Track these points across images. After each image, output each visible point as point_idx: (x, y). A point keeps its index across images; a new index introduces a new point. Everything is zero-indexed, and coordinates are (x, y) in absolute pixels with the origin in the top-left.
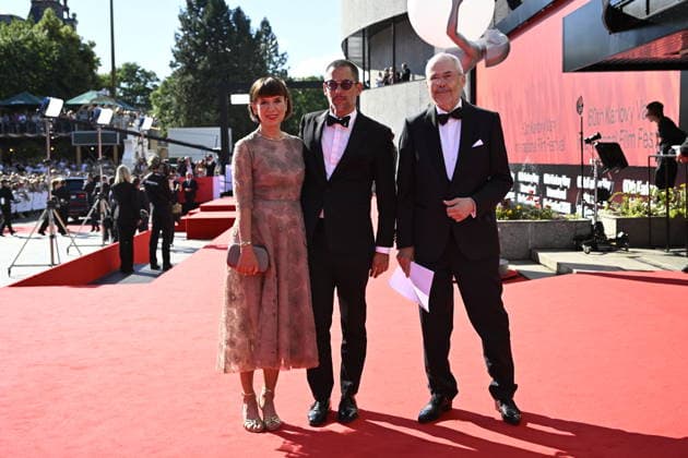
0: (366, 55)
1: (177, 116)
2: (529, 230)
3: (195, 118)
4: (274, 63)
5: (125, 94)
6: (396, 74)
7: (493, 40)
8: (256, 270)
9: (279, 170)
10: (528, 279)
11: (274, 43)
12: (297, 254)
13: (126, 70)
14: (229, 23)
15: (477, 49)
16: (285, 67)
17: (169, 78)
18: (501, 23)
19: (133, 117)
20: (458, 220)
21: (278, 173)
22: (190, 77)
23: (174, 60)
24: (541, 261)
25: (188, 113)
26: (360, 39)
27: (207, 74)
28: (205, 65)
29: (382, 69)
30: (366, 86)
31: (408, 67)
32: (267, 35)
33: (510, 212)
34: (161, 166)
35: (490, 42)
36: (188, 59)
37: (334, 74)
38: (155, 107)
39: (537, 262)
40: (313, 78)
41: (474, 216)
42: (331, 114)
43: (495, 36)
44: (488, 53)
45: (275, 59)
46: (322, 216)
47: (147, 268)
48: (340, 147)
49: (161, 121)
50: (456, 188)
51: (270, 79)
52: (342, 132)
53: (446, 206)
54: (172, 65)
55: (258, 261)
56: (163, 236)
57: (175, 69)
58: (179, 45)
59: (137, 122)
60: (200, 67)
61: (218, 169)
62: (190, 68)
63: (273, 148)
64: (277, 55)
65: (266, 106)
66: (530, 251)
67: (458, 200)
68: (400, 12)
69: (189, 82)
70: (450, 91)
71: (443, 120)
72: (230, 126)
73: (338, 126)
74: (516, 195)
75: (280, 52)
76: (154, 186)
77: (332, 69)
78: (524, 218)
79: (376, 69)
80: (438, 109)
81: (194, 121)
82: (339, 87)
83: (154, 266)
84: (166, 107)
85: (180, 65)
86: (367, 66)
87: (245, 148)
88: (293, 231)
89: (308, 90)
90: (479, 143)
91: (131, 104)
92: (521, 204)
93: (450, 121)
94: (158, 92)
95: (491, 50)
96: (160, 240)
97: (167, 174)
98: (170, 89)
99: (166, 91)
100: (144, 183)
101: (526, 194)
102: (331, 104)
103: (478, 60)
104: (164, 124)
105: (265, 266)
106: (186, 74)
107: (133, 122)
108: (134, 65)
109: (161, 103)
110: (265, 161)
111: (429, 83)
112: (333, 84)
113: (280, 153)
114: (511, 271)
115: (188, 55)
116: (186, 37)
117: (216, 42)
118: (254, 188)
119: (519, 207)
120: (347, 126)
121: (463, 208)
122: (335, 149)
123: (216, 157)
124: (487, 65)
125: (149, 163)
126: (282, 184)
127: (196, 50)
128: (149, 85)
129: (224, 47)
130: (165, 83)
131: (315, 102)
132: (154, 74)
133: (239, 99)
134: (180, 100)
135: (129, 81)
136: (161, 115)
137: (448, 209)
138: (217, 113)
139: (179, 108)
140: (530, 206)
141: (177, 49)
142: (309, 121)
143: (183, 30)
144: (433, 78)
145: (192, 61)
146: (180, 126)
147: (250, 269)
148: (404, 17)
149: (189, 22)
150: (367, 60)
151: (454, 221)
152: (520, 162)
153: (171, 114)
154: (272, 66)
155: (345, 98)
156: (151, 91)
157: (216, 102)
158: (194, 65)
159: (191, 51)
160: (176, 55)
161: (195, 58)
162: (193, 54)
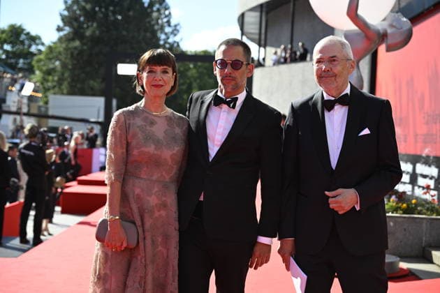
0: (263, 31)
1: (60, 82)
2: (424, 225)
3: (79, 86)
4: (166, 34)
5: (7, 57)
6: (293, 53)
7: (395, 24)
8: (125, 245)
9: (153, 147)
10: (420, 279)
11: (167, 12)
12: (166, 238)
13: (11, 31)
15: (378, 33)
16: (177, 39)
17: (54, 43)
18: (406, 6)
19: (14, 81)
20: (340, 213)
21: (151, 149)
22: (77, 43)
23: (61, 24)
24: (435, 260)
25: (73, 80)
26: (257, 14)
27: (95, 41)
28: (94, 32)
29: (279, 47)
30: (260, 64)
31: (306, 46)
32: (161, 4)
33: (405, 205)
34: (39, 136)
35: (391, 26)
36: (76, 24)
37: (224, 52)
38: (37, 72)
39: (430, 261)
40: (205, 52)
41: (358, 208)
42: (219, 94)
43: (398, 20)
44: (389, 37)
45: (168, 30)
46: (202, 198)
47: (16, 242)
48: (225, 129)
49: (43, 88)
50: (340, 178)
51: (160, 50)
52: (228, 113)
53: (328, 197)
54: (59, 29)
55: (126, 237)
56: (36, 208)
57: (62, 34)
58: (68, 9)
59: (17, 86)
60: (88, 33)
61: (99, 142)
62: (77, 34)
63: (152, 123)
64: (169, 26)
65: (153, 75)
66: (424, 248)
67: (340, 190)
69: (75, 48)
70: (336, 76)
71: (329, 106)
72: (115, 97)
73: (225, 107)
74: (413, 189)
75: (173, 22)
76: (29, 155)
77: (223, 47)
78: (419, 213)
79: (272, 46)
80: (325, 94)
81: (78, 89)
82: (229, 66)
83: (24, 240)
84: (49, 72)
85: (67, 29)
86: (263, 42)
87: (123, 119)
88: (163, 213)
89: (199, 64)
90: (366, 131)
91: (13, 68)
92: (417, 198)
93: (337, 107)
94: (42, 57)
95: (393, 34)
96: (32, 213)
97: (44, 144)
98: (55, 54)
99: (51, 56)
100: (20, 151)
101: (423, 188)
102: (220, 83)
103: (380, 44)
104: (46, 90)
105: (133, 244)
106: (73, 39)
107: (13, 86)
108: (20, 27)
109: (44, 68)
110: (140, 135)
111: (315, 67)
112: (223, 64)
113: (159, 130)
114: (402, 269)
115: (76, 19)
117: (107, 9)
118: (126, 163)
119: (414, 201)
120: (234, 107)
121: (346, 199)
122: (220, 130)
123: (97, 130)
124: (389, 49)
125: (26, 131)
126: (155, 162)
127: (85, 16)
128: (33, 49)
129: (114, 13)
130: (50, 48)
131: (206, 77)
132: (39, 38)
133: (126, 69)
134: (64, 66)
135: (12, 43)
136: (44, 80)
137: (330, 200)
138: (102, 82)
139: (63, 74)
140: (426, 201)
141: (66, 13)
142: (197, 99)
144: (319, 61)
145: (80, 25)
146: (63, 94)
147: (118, 244)
150: (263, 37)
151: (337, 212)
152: (419, 153)
153: (53, 81)
154: (163, 37)
155: (234, 79)
156: (35, 55)
157: (102, 71)
158: (82, 31)
159: (80, 16)
160: (64, 19)
161: (83, 23)
162: (82, 19)
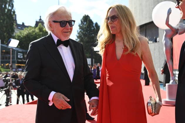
7: (181, 26)
14: (93, 27)
15: (176, 29)
27: (87, 42)
28: (86, 40)
35: (180, 27)
36: (81, 38)
58: (78, 34)
68: (150, 21)
72: (94, 58)
85: (79, 40)
95: (180, 29)
116: (80, 31)
124: (179, 34)
129: (92, 34)
138: (89, 54)
141: (78, 35)
143: (79, 29)
148: (152, 22)
149: (81, 27)
158: (83, 40)
159: (82, 35)
160: (77, 37)
161: (83, 37)
162: (83, 36)
